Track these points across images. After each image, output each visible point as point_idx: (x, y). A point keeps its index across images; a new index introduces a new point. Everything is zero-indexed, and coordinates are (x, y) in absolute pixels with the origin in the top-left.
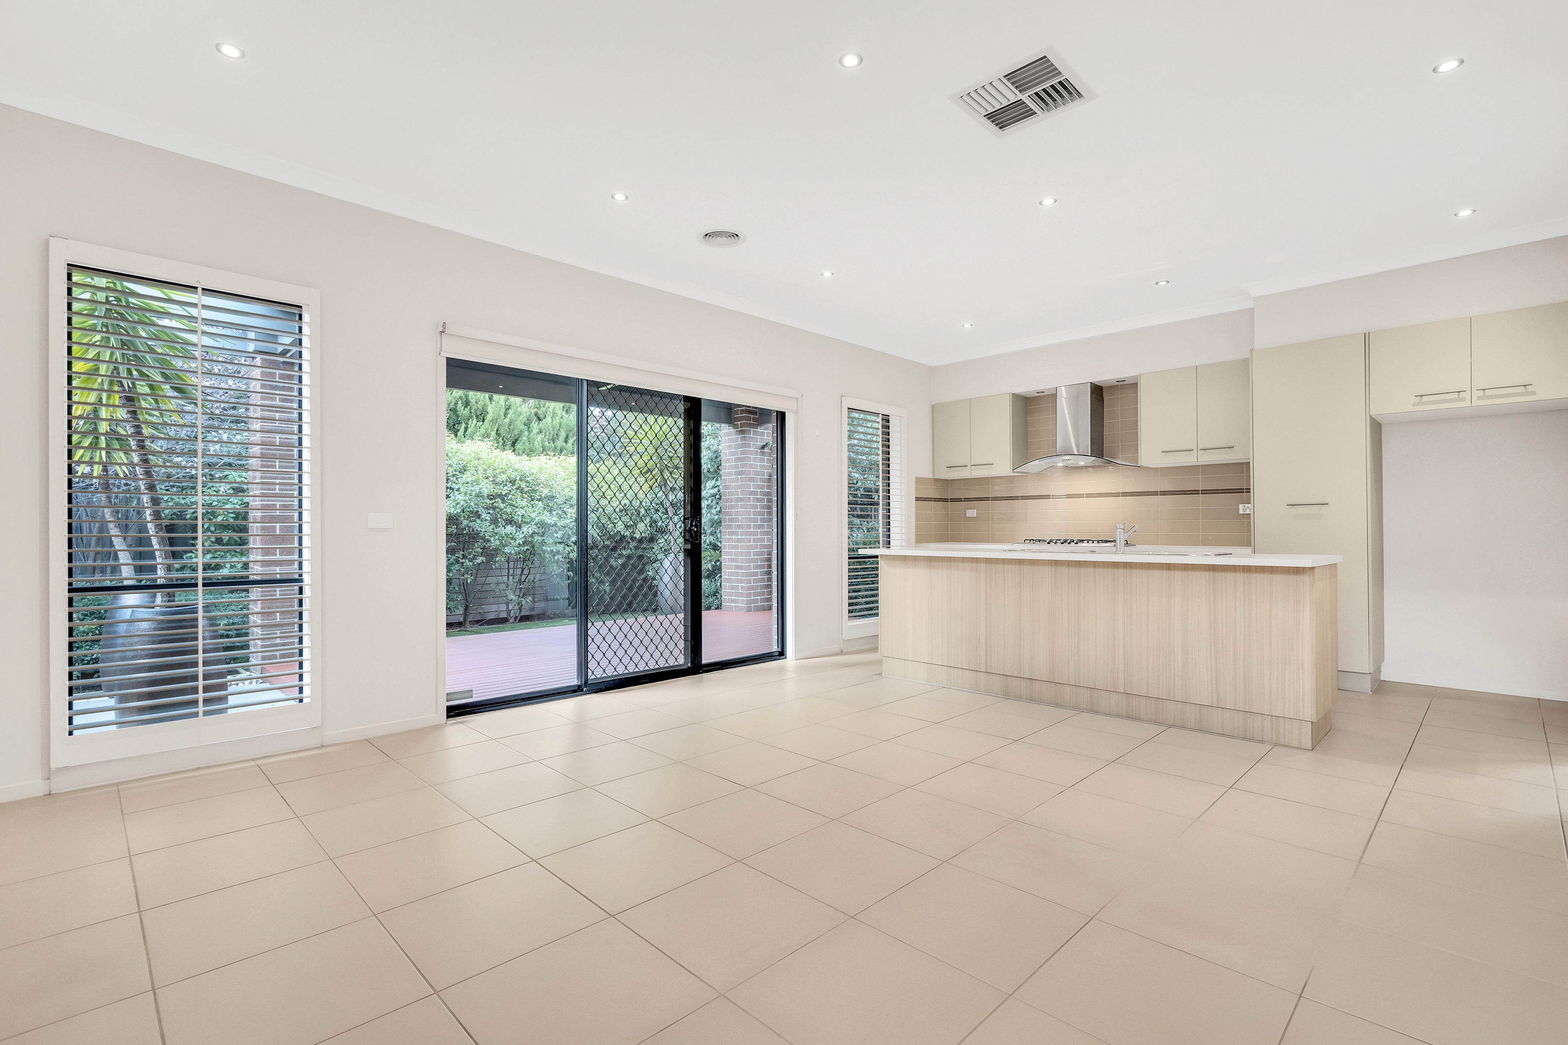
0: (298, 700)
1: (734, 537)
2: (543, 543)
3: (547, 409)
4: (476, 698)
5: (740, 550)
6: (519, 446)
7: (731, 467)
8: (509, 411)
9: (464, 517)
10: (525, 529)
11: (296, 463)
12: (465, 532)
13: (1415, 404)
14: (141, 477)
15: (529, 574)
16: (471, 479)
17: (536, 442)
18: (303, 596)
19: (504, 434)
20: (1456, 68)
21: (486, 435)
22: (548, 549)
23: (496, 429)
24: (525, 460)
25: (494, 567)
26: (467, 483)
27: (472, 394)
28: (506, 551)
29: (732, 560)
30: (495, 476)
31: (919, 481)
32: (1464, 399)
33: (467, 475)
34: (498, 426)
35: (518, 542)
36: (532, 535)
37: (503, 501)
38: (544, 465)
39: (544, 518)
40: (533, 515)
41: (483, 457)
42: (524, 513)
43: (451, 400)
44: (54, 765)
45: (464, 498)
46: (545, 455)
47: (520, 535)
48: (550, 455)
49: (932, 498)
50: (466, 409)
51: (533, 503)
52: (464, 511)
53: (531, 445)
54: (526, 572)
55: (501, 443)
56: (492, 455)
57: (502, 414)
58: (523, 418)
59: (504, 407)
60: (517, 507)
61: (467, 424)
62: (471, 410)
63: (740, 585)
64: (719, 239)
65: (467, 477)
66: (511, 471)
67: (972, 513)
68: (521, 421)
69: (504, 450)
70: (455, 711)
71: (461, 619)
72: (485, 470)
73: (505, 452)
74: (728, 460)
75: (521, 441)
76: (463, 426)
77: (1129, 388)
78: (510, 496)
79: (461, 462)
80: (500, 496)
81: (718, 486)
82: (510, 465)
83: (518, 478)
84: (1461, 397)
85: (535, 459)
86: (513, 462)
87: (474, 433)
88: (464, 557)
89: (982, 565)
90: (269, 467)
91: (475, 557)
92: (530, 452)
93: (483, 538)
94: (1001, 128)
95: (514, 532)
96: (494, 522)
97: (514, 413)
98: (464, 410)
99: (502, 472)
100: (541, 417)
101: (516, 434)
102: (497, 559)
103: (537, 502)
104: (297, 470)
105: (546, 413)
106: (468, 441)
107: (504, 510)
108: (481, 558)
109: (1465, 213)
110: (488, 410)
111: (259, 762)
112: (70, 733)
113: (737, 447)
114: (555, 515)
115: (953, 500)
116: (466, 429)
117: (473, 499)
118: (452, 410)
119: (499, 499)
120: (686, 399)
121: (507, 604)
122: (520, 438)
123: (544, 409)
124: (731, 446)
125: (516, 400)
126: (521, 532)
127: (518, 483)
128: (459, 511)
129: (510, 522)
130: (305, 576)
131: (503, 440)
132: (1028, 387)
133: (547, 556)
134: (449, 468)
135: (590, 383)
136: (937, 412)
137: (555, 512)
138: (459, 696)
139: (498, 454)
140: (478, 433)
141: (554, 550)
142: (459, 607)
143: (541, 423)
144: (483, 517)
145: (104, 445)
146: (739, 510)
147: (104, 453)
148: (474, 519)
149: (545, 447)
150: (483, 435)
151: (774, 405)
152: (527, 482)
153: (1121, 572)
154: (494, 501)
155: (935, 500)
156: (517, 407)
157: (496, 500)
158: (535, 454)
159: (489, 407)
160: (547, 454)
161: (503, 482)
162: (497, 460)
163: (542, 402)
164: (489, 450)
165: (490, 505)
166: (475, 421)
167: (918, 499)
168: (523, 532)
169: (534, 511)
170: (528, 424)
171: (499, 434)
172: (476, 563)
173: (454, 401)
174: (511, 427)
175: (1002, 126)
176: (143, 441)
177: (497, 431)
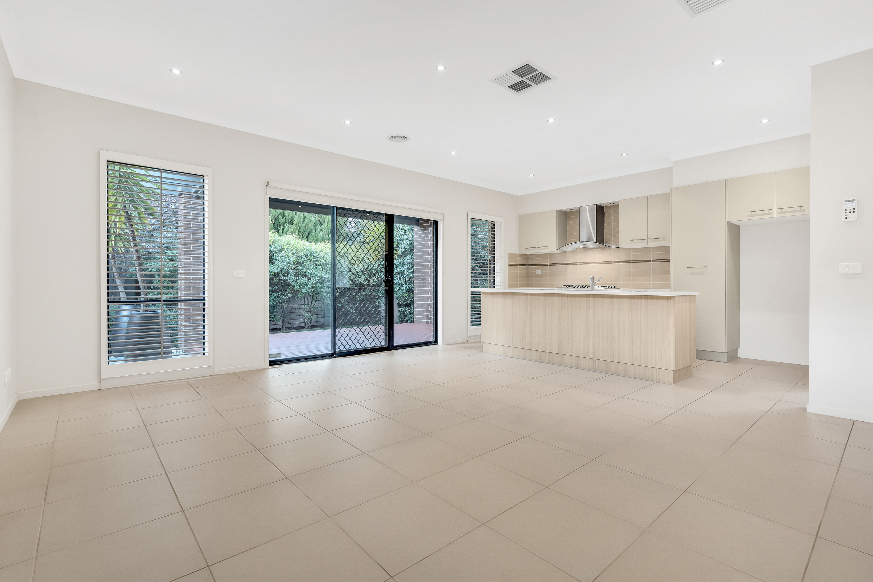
0: (203, 354)
1: (420, 285)
2: (322, 288)
3: (325, 219)
4: (283, 357)
5: (423, 292)
6: (310, 238)
7: (418, 248)
8: (306, 219)
9: (281, 274)
10: (312, 280)
11: (202, 247)
12: (282, 282)
13: (748, 216)
14: (134, 253)
15: (315, 304)
16: (284, 254)
17: (319, 236)
18: (205, 307)
19: (303, 232)
20: (721, 63)
21: (294, 232)
22: (324, 290)
23: (298, 229)
24: (313, 245)
25: (297, 299)
26: (283, 257)
27: (286, 212)
28: (302, 291)
29: (419, 297)
30: (297, 253)
31: (511, 255)
32: (771, 214)
33: (282, 253)
34: (300, 227)
35: (308, 287)
36: (316, 283)
37: (301, 266)
38: (323, 247)
39: (322, 274)
40: (316, 273)
41: (291, 243)
42: (312, 272)
43: (276, 214)
44: (103, 376)
45: (281, 264)
46: (323, 242)
47: (310, 283)
48: (326, 242)
49: (518, 264)
50: (283, 218)
51: (317, 267)
52: (281, 270)
53: (317, 237)
54: (313, 303)
55: (301, 236)
56: (296, 242)
57: (302, 221)
58: (312, 223)
59: (303, 217)
60: (308, 269)
61: (284, 226)
62: (286, 219)
63: (423, 310)
64: (397, 139)
65: (283, 254)
66: (305, 251)
67: (539, 272)
68: (311, 224)
69: (302, 240)
70: (273, 363)
71: (281, 327)
72: (292, 250)
73: (303, 241)
74: (417, 245)
75: (311, 235)
76: (282, 227)
77: (615, 206)
78: (305, 263)
79: (280, 246)
80: (300, 263)
81: (413, 258)
82: (305, 248)
83: (309, 254)
84: (770, 212)
85: (318, 244)
86: (307, 246)
87: (287, 231)
88: (282, 294)
89: (528, 296)
90: (187, 248)
91: (287, 295)
92: (316, 241)
93: (291, 285)
94: (517, 91)
95: (307, 281)
96: (297, 276)
97: (308, 220)
98: (282, 219)
99: (301, 251)
100: (322, 222)
101: (309, 231)
102: (298, 295)
103: (318, 267)
104: (202, 250)
105: (325, 220)
106: (284, 235)
107: (302, 270)
108: (290, 295)
109: (765, 121)
110: (295, 219)
111: (186, 380)
112: (108, 364)
113: (422, 238)
114: (328, 273)
115: (530, 265)
116: (283, 229)
117: (286, 265)
118: (276, 219)
119: (299, 265)
120: (386, 215)
121: (304, 319)
122: (311, 234)
123: (323, 219)
124: (419, 237)
125: (308, 215)
126: (310, 282)
127: (309, 257)
128: (279, 271)
129: (305, 276)
130: (206, 298)
131: (302, 234)
132: (566, 206)
133: (324, 294)
134: (274, 249)
135: (338, 208)
136: (522, 219)
137: (328, 272)
138: (275, 356)
139: (299, 242)
140: (289, 231)
141: (327, 291)
142: (280, 320)
143: (322, 225)
144: (290, 274)
145: (113, 239)
146: (423, 271)
147: (113, 242)
148: (286, 275)
149: (324, 238)
150: (292, 232)
151: (433, 218)
152: (314, 256)
153: (591, 299)
154: (297, 266)
155: (520, 265)
156: (309, 217)
157: (298, 265)
158: (319, 241)
159: (295, 217)
160: (325, 242)
161: (301, 256)
162: (298, 245)
163: (323, 216)
164: (295, 240)
165: (295, 268)
166: (288, 225)
167: (510, 265)
168: (311, 282)
169: (317, 271)
170: (315, 226)
171: (300, 231)
172: (287, 297)
173: (277, 214)
174: (306, 228)
175: (518, 90)
176: (135, 237)
177: (299, 230)
